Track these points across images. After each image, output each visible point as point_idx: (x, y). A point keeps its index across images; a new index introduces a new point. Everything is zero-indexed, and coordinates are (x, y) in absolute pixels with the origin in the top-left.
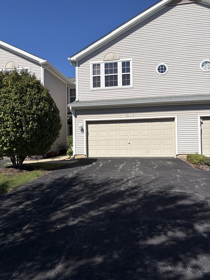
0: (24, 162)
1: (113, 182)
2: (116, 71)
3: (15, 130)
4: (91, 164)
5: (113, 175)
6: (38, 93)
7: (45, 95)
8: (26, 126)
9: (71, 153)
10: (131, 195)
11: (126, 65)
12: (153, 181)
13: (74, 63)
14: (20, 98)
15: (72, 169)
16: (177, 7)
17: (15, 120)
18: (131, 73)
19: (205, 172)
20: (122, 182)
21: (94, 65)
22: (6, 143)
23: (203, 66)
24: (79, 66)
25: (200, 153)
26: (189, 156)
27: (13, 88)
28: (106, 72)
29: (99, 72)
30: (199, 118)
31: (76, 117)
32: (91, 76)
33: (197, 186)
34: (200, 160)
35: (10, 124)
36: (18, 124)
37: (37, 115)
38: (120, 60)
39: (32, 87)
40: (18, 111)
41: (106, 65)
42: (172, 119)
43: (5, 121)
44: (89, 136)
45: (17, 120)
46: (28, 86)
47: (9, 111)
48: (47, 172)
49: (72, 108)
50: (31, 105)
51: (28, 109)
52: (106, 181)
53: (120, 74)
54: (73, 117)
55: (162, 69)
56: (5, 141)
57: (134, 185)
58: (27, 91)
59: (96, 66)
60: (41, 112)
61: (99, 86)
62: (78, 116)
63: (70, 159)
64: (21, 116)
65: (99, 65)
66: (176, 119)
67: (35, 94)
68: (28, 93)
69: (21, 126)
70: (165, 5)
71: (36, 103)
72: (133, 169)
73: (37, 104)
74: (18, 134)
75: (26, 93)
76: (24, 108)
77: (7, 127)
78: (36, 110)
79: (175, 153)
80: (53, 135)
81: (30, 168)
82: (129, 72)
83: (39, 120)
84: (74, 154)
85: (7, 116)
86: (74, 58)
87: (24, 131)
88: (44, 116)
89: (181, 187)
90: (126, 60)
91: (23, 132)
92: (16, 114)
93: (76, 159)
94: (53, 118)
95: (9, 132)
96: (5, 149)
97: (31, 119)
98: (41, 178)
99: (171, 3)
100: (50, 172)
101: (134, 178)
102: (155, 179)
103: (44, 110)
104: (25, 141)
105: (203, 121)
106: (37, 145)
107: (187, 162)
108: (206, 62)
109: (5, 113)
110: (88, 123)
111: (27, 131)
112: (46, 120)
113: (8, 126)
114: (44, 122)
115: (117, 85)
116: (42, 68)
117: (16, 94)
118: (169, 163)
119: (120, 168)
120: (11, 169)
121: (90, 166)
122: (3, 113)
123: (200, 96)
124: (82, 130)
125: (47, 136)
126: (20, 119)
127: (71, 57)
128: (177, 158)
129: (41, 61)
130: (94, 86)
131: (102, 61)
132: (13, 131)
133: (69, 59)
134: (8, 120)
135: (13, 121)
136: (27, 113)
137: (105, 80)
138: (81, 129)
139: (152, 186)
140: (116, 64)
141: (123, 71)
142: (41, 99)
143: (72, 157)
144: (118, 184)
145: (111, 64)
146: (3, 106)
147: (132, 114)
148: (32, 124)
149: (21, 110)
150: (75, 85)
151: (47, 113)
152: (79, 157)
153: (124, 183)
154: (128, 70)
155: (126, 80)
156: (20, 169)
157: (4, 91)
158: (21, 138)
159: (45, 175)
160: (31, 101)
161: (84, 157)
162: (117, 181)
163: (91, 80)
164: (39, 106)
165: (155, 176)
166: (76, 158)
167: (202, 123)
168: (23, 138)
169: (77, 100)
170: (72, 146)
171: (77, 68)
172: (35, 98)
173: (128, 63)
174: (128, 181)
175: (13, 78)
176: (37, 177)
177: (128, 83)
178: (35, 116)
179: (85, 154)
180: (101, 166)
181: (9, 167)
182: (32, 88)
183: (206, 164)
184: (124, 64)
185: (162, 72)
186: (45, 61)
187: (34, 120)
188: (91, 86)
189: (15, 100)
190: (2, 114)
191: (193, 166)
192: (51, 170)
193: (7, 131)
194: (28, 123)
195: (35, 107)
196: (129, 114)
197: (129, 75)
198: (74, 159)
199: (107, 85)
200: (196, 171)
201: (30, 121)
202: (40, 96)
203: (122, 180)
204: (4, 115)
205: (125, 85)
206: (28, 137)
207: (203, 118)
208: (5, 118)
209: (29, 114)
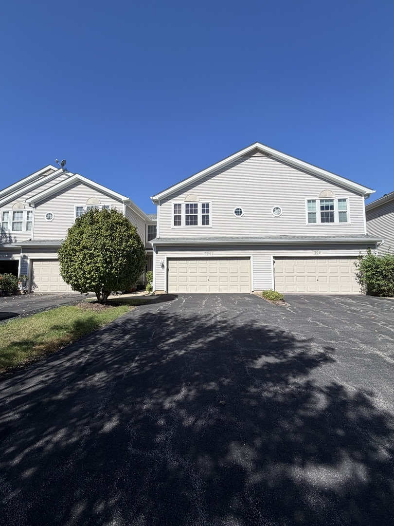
0: (110, 297)
1: (202, 317)
2: (196, 211)
3: (105, 265)
4: (174, 299)
5: (200, 311)
6: (127, 230)
7: (133, 232)
8: (116, 262)
9: (151, 289)
10: (223, 329)
11: (206, 207)
12: (238, 316)
13: (156, 201)
14: (111, 235)
15: (157, 305)
16: (251, 158)
17: (106, 255)
18: (210, 214)
19: (281, 307)
20: (211, 317)
21: (175, 205)
22: (95, 278)
23: (274, 211)
24: (161, 205)
25: (273, 290)
26: (264, 293)
27: (103, 225)
28: (187, 212)
29: (180, 212)
30: (272, 258)
31: (157, 253)
32: (173, 215)
33: (279, 320)
34: (276, 297)
35: (100, 260)
36: (108, 260)
37: (127, 251)
38: (200, 202)
39: (121, 224)
40: (108, 247)
41: (187, 205)
42: (248, 258)
43: (95, 257)
44: (169, 272)
45: (107, 256)
46: (118, 223)
47: (100, 247)
48: (134, 308)
49: (154, 244)
50: (121, 242)
51: (118, 246)
52: (194, 316)
53: (200, 215)
54: (154, 253)
55: (238, 212)
56: (94, 277)
57: (222, 319)
58: (117, 228)
59: (177, 206)
60: (131, 248)
61: (180, 224)
62: (159, 252)
63: (150, 295)
64: (111, 252)
65: (180, 205)
66: (251, 258)
67: (124, 231)
68: (118, 230)
69: (111, 262)
70: (241, 156)
71: (126, 240)
72: (216, 304)
73: (127, 242)
74: (107, 270)
75: (116, 230)
76: (115, 244)
77: (97, 263)
78: (126, 247)
79: (251, 289)
80: (140, 271)
81: (116, 303)
82: (209, 213)
83: (128, 256)
84: (154, 289)
85: (97, 252)
86: (156, 198)
87: (114, 267)
88: (133, 252)
89: (265, 321)
90: (205, 202)
91: (112, 268)
92: (106, 250)
93: (157, 295)
94: (141, 255)
95: (99, 267)
96: (93, 283)
97: (121, 255)
98: (130, 313)
99: (246, 155)
100: (136, 307)
101: (220, 314)
102: (240, 314)
103: (133, 247)
104: (114, 277)
105: (275, 261)
106: (124, 281)
107: (263, 298)
108: (277, 208)
109: (96, 249)
110: (169, 259)
111: (117, 267)
112: (134, 256)
113: (98, 261)
114: (133, 258)
115: (197, 225)
116: (124, 205)
117: (107, 230)
118: (247, 299)
119: (204, 304)
120: (97, 304)
121: (173, 301)
122: (94, 248)
123: (272, 238)
124: (163, 266)
125: (135, 272)
126: (110, 255)
127: (153, 196)
128: (252, 295)
129: (124, 198)
130: (175, 224)
131: (184, 202)
132: (102, 266)
133: (151, 198)
134: (98, 256)
135: (104, 257)
136: (118, 249)
137: (186, 219)
138: (161, 265)
139: (239, 319)
140: (196, 205)
141: (203, 211)
142: (130, 236)
143: (151, 293)
144: (207, 319)
145: (192, 205)
146: (95, 242)
147: (211, 252)
148: (121, 260)
149: (111, 246)
150: (156, 222)
151: (136, 250)
152: (159, 293)
153: (212, 318)
154: (208, 211)
155: (206, 221)
156: (106, 305)
157: (95, 227)
158: (110, 274)
159: (133, 311)
160: (121, 238)
161: (164, 293)
162: (206, 316)
163: (172, 219)
164: (129, 243)
165: (239, 311)
166: (155, 294)
167: (274, 262)
168: (112, 274)
169: (157, 236)
170: (152, 281)
171: (159, 207)
172: (125, 235)
173: (208, 205)
174: (215, 316)
175: (104, 215)
176: (125, 313)
177: (207, 223)
178: (125, 252)
179: (165, 289)
180: (184, 301)
181: (95, 302)
182: (122, 226)
183: (281, 300)
184: (203, 205)
185: (238, 215)
186: (128, 199)
187: (123, 256)
188: (172, 224)
189: (106, 236)
190: (93, 250)
191: (270, 302)
192: (137, 306)
193: (97, 266)
194: (117, 259)
195: (124, 244)
196: (209, 252)
197: (208, 216)
198: (153, 295)
199: (187, 224)
200: (274, 306)
201: (120, 257)
202: (129, 234)
203: (209, 315)
204: (94, 250)
205: (205, 225)
206: (117, 273)
207: (276, 258)
208: (96, 254)
209: (119, 250)
